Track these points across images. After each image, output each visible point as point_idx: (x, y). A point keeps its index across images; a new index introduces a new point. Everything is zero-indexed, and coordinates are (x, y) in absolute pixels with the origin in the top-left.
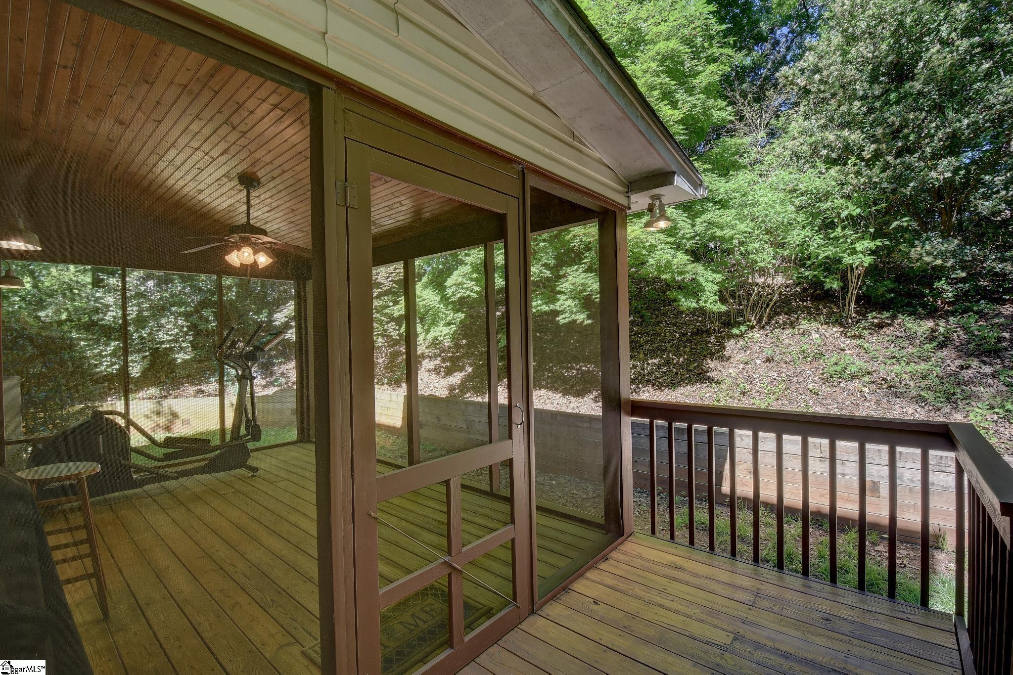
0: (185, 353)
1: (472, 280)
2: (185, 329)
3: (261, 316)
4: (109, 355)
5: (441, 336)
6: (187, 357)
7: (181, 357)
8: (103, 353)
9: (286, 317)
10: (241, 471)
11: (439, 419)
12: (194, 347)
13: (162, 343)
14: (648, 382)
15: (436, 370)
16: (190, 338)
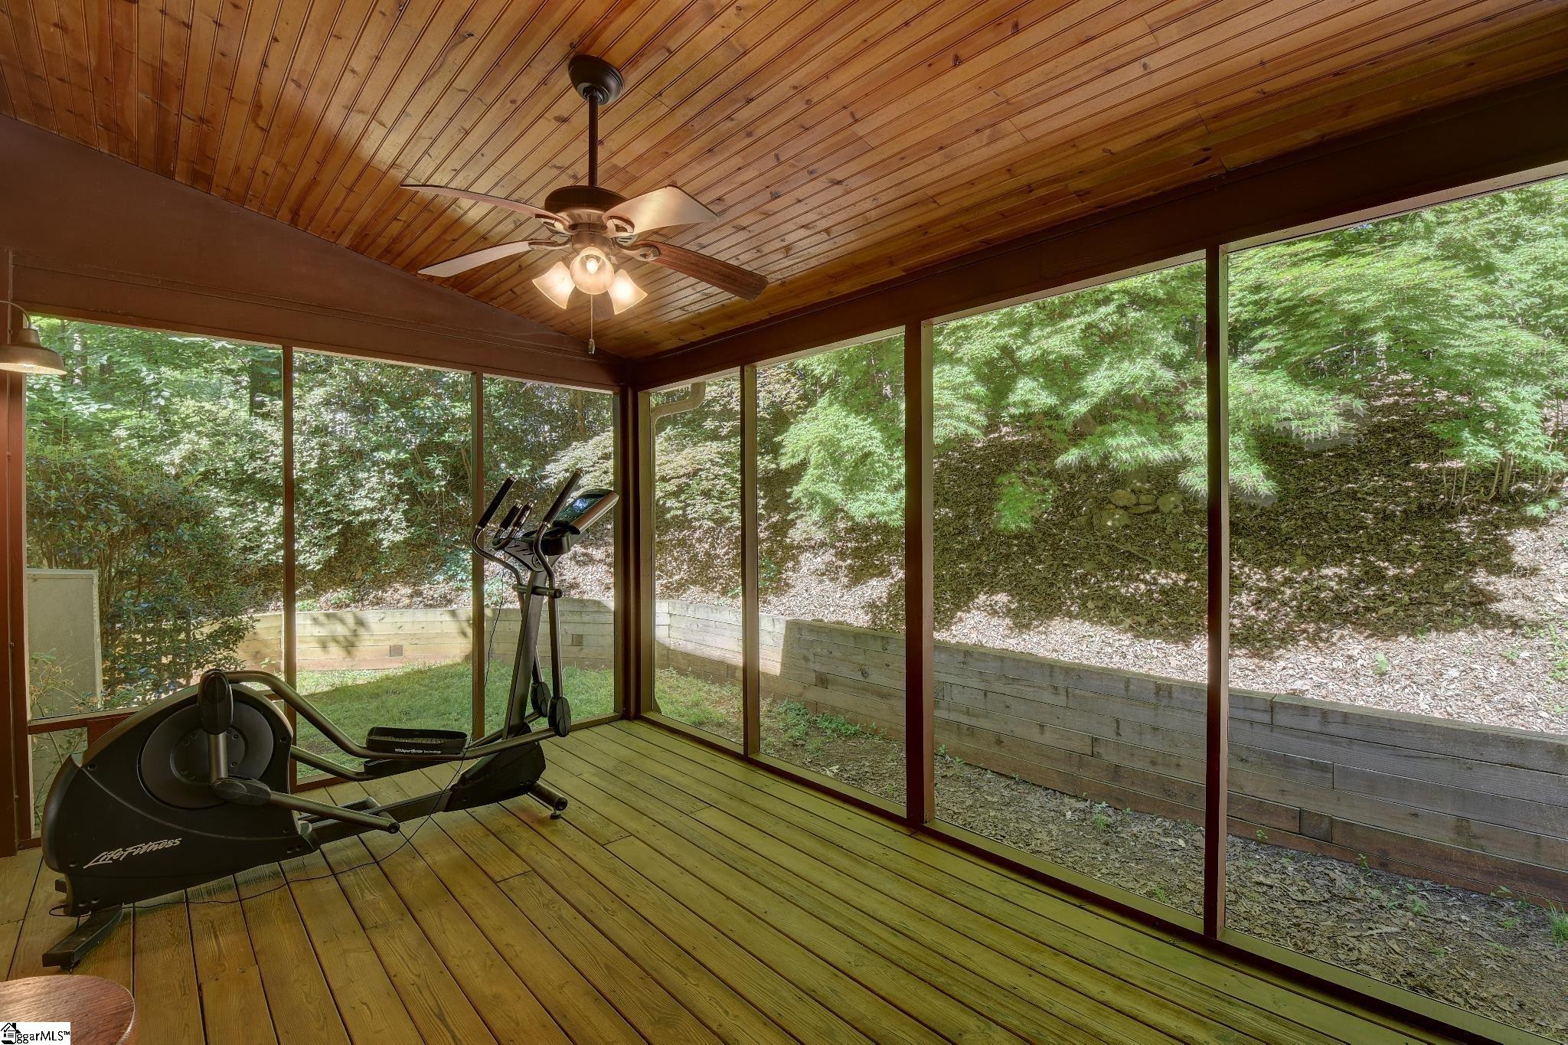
0: (396, 531)
1: (968, 398)
2: (396, 490)
3: (519, 471)
4: (273, 532)
5: (883, 514)
6: (398, 538)
7: (388, 538)
8: (263, 529)
9: (566, 471)
10: (527, 800)
11: (864, 674)
12: (410, 521)
13: (359, 513)
14: (1346, 618)
15: (829, 572)
16: (403, 506)
